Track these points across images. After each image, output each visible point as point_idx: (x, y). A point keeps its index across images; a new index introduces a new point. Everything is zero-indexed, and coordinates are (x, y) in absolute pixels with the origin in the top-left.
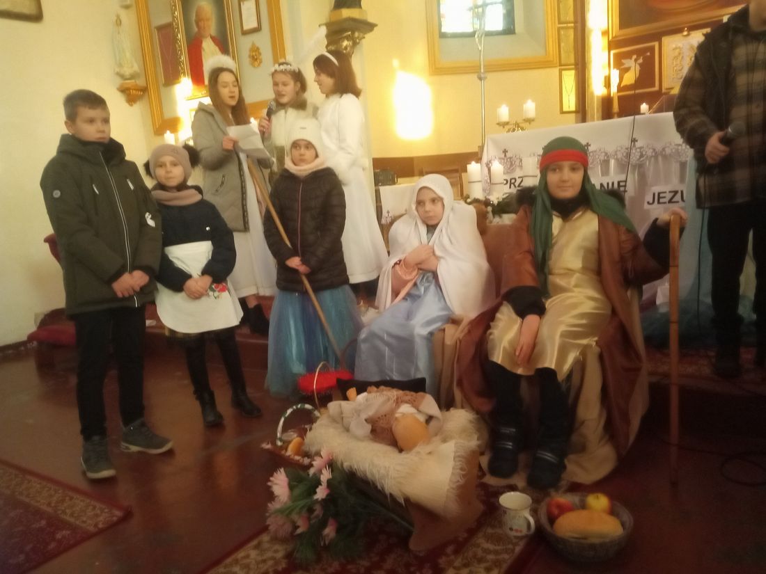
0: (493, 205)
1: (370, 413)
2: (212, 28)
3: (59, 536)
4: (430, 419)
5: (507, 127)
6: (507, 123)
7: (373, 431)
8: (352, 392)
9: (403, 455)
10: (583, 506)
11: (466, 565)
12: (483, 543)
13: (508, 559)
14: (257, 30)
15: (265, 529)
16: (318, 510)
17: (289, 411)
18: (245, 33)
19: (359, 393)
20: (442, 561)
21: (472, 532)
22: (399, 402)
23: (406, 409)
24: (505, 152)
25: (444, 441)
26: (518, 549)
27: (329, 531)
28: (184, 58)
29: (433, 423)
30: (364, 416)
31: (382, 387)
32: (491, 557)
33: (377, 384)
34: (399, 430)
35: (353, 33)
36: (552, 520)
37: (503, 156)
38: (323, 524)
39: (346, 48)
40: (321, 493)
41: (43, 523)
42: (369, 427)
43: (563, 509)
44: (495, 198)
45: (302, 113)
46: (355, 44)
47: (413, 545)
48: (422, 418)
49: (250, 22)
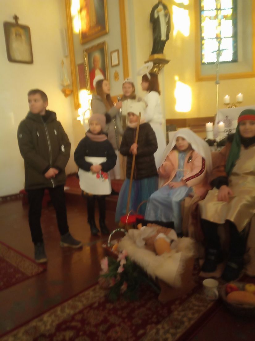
0: (217, 142)
1: (145, 236)
2: (99, 64)
3: (17, 276)
4: (172, 241)
5: (228, 106)
6: (228, 104)
7: (146, 244)
8: (140, 225)
9: (158, 257)
10: (244, 289)
11: (183, 310)
12: (193, 301)
13: (204, 310)
14: (118, 65)
15: (97, 283)
16: (119, 278)
17: (114, 232)
18: (113, 66)
19: (143, 226)
20: (173, 307)
21: (189, 296)
22: (158, 232)
23: (161, 235)
24: (227, 117)
25: (177, 252)
26: (209, 306)
27: (124, 287)
28: (88, 78)
29: (173, 243)
30: (142, 237)
31: (153, 224)
32: (196, 308)
33: (152, 222)
34: (158, 245)
35: (159, 64)
36: (227, 293)
37: (226, 119)
38: (121, 284)
39: (156, 71)
40: (120, 270)
41: (12, 270)
42: (144, 243)
43: (233, 289)
44: (218, 139)
45: (133, 101)
46: (159, 70)
47: (160, 298)
48: (168, 241)
49: (115, 62)
